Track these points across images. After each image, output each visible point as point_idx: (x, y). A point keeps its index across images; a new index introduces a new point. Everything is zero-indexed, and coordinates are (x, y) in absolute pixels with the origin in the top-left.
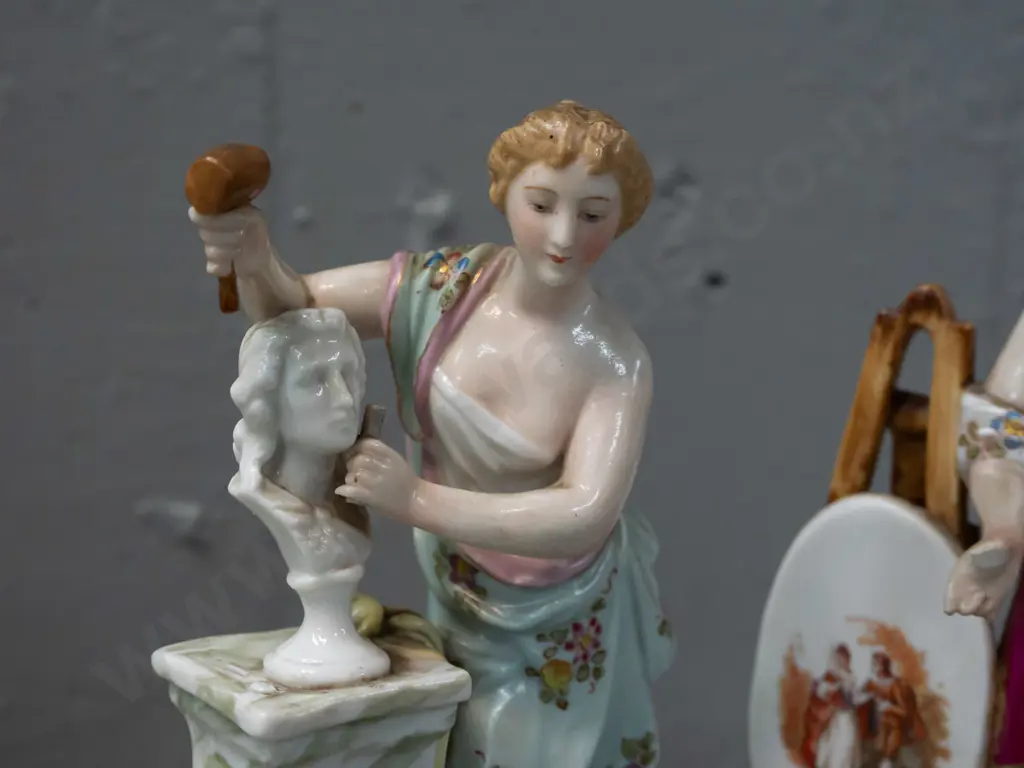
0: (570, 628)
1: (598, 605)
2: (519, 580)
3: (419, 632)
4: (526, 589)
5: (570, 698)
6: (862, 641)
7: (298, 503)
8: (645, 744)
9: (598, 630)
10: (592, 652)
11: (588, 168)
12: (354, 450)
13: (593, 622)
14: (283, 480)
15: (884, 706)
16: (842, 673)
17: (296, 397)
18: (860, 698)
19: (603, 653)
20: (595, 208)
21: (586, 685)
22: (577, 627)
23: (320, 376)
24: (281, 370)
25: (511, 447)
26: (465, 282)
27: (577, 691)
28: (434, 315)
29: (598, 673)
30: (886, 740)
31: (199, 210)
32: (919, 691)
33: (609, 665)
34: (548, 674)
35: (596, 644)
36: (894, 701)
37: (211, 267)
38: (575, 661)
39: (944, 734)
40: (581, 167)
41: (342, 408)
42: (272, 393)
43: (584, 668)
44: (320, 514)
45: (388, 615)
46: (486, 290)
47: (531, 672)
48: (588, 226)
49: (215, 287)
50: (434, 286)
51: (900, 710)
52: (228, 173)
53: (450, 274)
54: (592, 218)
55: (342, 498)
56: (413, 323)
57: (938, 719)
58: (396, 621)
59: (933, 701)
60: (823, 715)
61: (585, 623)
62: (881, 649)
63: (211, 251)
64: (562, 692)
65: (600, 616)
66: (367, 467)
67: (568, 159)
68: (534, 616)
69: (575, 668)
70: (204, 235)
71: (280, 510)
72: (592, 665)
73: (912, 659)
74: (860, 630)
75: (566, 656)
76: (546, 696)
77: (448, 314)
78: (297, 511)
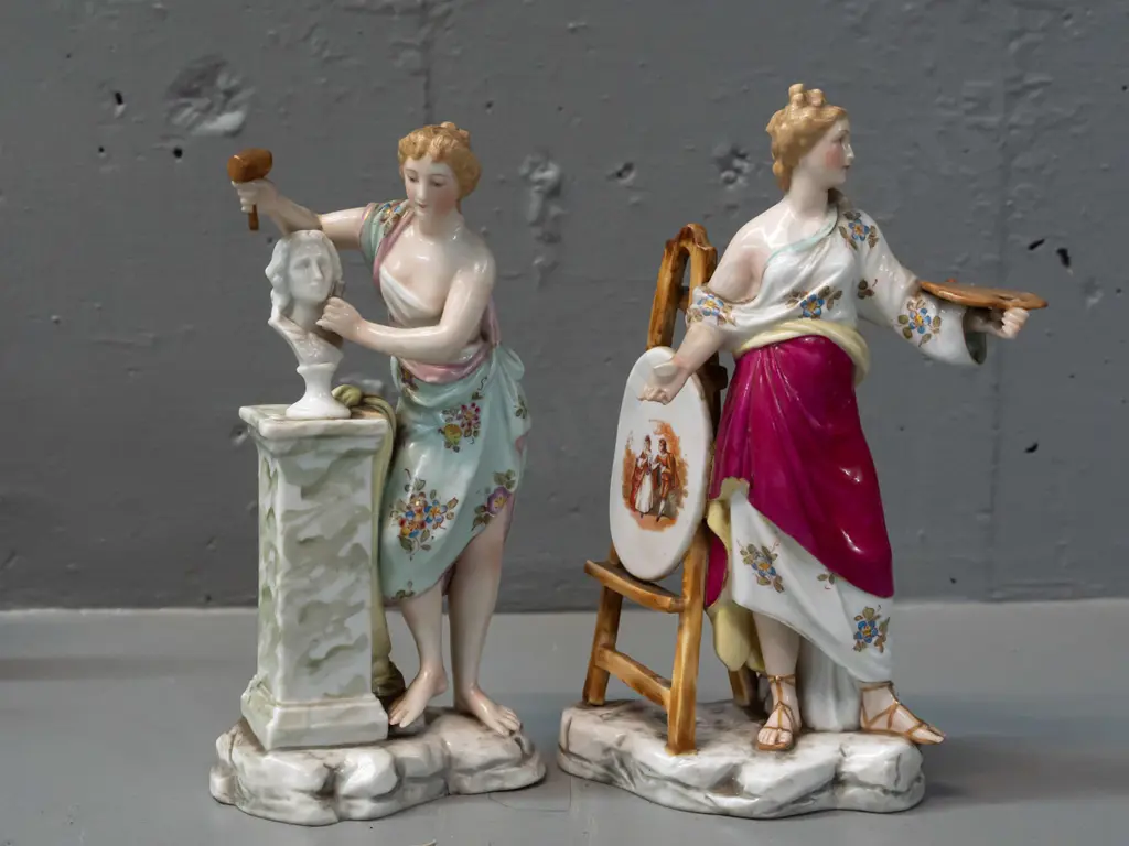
0: (460, 407)
1: (476, 396)
2: (429, 379)
3: (379, 406)
4: (433, 384)
5: (461, 447)
6: (655, 433)
7: (299, 329)
8: (508, 476)
9: (477, 410)
10: (474, 422)
11: (430, 159)
12: (325, 303)
13: (473, 405)
14: (293, 318)
15: (663, 469)
16: (648, 452)
17: (295, 275)
18: (654, 467)
19: (479, 423)
20: (438, 179)
21: (470, 439)
22: (464, 407)
23: (306, 264)
24: (287, 260)
25: (415, 305)
26: (398, 218)
27: (464, 442)
28: (381, 236)
29: (476, 433)
30: (664, 489)
31: (236, 181)
32: (677, 459)
33: (482, 429)
34: (448, 433)
35: (477, 419)
36: (667, 467)
37: (243, 209)
38: (463, 426)
39: (685, 483)
40: (427, 159)
41: (316, 280)
42: (284, 271)
43: (469, 430)
44: (311, 335)
45: (364, 396)
46: (408, 223)
47: (441, 431)
48: (435, 188)
49: (246, 219)
50: (383, 220)
51: (669, 471)
52: (246, 164)
53: (390, 214)
54: (437, 185)
55: (320, 327)
56: (373, 237)
57: (684, 473)
58: (367, 400)
59: (682, 464)
60: (639, 478)
61: (468, 405)
62: (662, 437)
63: (242, 201)
64: (456, 443)
65: (478, 403)
66: (332, 312)
67: (420, 155)
68: (441, 398)
69: (463, 430)
70: (239, 193)
71: (289, 331)
72: (473, 430)
73: (675, 441)
74: (655, 426)
75: (457, 423)
76: (448, 445)
77: (387, 235)
78: (298, 332)
